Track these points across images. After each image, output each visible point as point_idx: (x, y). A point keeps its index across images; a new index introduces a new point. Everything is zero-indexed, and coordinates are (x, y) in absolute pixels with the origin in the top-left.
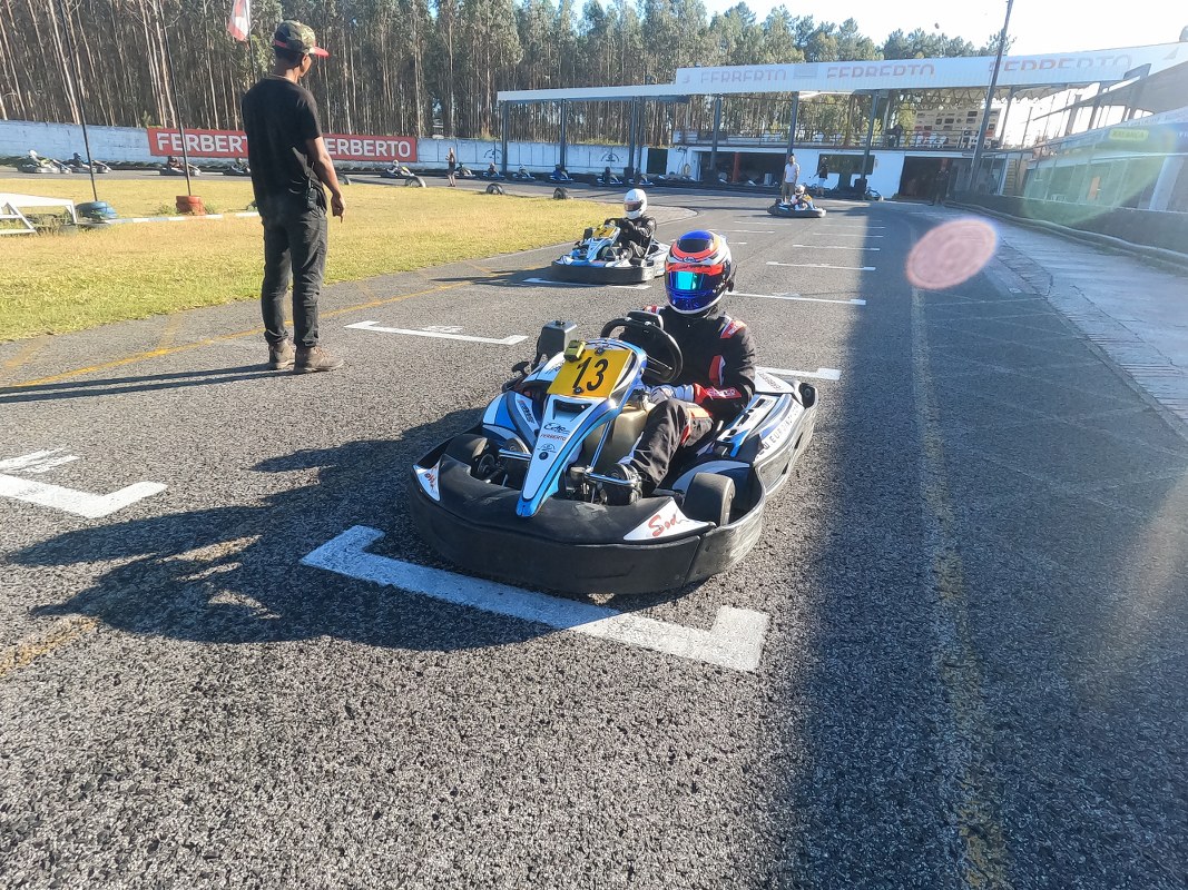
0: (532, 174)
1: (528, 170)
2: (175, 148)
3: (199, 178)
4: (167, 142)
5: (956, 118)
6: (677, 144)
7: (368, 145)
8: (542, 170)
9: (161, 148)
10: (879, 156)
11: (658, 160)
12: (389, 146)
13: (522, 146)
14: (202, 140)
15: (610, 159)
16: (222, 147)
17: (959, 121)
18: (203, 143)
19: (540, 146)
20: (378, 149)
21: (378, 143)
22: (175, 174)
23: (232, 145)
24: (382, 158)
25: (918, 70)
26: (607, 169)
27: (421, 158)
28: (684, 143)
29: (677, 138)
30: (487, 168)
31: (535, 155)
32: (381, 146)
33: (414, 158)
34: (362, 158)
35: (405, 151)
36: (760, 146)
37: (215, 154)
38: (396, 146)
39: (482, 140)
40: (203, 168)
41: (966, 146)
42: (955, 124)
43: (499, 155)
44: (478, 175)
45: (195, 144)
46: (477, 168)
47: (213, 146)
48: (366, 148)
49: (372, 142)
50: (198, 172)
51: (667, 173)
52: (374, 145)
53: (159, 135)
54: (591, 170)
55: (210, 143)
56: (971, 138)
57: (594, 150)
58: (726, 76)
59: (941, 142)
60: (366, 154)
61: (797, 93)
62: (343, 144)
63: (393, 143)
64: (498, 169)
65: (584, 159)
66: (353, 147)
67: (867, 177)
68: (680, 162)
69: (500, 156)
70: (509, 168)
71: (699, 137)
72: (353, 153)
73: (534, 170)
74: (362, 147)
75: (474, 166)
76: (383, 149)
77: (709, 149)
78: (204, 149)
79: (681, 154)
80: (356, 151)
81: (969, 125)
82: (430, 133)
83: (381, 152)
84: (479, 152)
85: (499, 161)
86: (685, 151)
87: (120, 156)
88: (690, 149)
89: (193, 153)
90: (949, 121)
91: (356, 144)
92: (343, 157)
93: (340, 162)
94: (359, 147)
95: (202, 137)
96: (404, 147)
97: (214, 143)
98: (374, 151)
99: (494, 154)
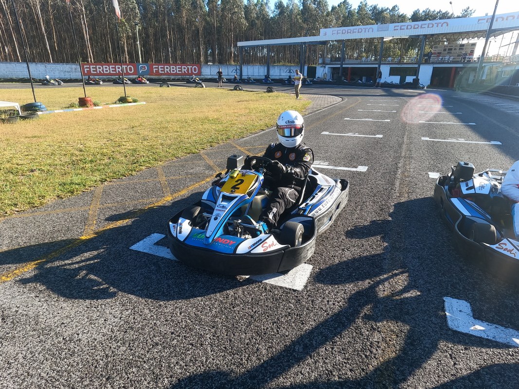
0: (254, 80)
1: (252, 78)
2: (92, 72)
3: (102, 85)
4: (88, 69)
5: (453, 48)
6: (321, 64)
7: (178, 68)
8: (258, 78)
9: (86, 72)
10: (421, 67)
11: (312, 72)
12: (188, 68)
13: (249, 67)
15: (290, 72)
16: (112, 71)
17: (455, 49)
18: (105, 69)
19: (257, 67)
20: (183, 70)
21: (183, 67)
22: (91, 84)
23: (117, 70)
24: (185, 74)
25: (440, 25)
26: (290, 77)
27: (203, 73)
28: (324, 64)
29: (320, 61)
30: (233, 77)
31: (255, 71)
32: (185, 68)
33: (199, 73)
34: (176, 74)
35: (195, 71)
36: (361, 64)
37: (110, 74)
38: (191, 68)
39: (230, 65)
40: (104, 81)
41: (464, 61)
42: (453, 51)
43: (238, 71)
44: (229, 81)
45: (101, 70)
46: (228, 77)
48: (178, 70)
49: (180, 66)
50: (101, 83)
51: (316, 78)
52: (181, 68)
53: (85, 66)
54: (281, 77)
55: (107, 69)
56: (467, 57)
57: (283, 68)
58: (344, 32)
59: (451, 59)
60: (178, 72)
61: (383, 38)
62: (167, 68)
63: (190, 67)
64: (238, 78)
65: (277, 72)
66: (172, 69)
68: (322, 72)
70: (243, 77)
71: (331, 61)
72: (172, 72)
73: (254, 77)
74: (176, 69)
76: (185, 70)
77: (339, 66)
78: (105, 72)
79: (322, 69)
80: (173, 71)
81: (461, 51)
82: (206, 62)
84: (229, 70)
85: (238, 74)
86: (325, 67)
87: (67, 76)
88: (327, 66)
89: (100, 74)
90: (449, 50)
91: (173, 68)
92: (168, 74)
93: (166, 76)
94: (174, 69)
95: (104, 67)
96: (195, 69)
97: (109, 69)
98: (181, 71)
99: (236, 71)
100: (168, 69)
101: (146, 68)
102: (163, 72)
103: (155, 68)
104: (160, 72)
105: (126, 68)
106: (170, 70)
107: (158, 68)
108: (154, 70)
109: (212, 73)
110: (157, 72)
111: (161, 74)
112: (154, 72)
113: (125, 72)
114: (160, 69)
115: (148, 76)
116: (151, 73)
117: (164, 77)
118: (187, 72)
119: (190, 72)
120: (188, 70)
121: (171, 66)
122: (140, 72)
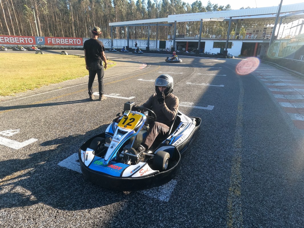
5: (260, 30)
7: (67, 40)
10: (234, 42)
12: (74, 41)
13: (118, 41)
14: (10, 39)
15: (147, 44)
16: (17, 41)
18: (11, 40)
20: (70, 42)
21: (70, 40)
23: (21, 41)
24: (71, 45)
28: (171, 39)
29: (169, 37)
32: (71, 41)
34: (65, 45)
35: (79, 42)
36: (195, 40)
37: (15, 44)
38: (76, 41)
39: (105, 39)
40: (8, 48)
41: (264, 38)
45: (8, 40)
47: (14, 41)
48: (66, 41)
50: (6, 49)
51: (166, 48)
52: (69, 40)
55: (13, 40)
56: (266, 35)
59: (255, 37)
60: (66, 43)
63: (75, 40)
66: (61, 41)
67: (228, 50)
69: (111, 43)
71: (176, 37)
72: (62, 43)
74: (65, 41)
76: (72, 42)
78: (11, 42)
79: (170, 42)
80: (63, 42)
83: (71, 43)
88: (173, 41)
89: (7, 43)
90: (257, 31)
91: (63, 40)
92: (58, 44)
93: (58, 46)
94: (63, 41)
95: (10, 38)
96: (79, 41)
97: (14, 40)
98: (69, 42)
99: (109, 43)
100: (58, 41)
101: (42, 40)
102: (55, 43)
103: (49, 40)
104: (53, 43)
105: (27, 40)
106: (60, 42)
107: (51, 40)
108: (49, 41)
110: (51, 43)
111: (54, 45)
112: (49, 43)
113: (27, 42)
114: (53, 41)
115: (44, 46)
116: (46, 43)
117: (56, 46)
118: (73, 43)
119: (75, 43)
120: (73, 42)
121: (61, 39)
122: (38, 43)
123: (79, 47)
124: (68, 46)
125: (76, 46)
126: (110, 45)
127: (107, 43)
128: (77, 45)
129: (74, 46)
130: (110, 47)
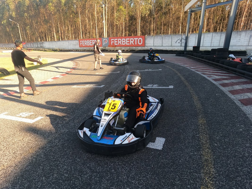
7: (128, 40)
12: (135, 40)
21: (131, 39)
24: (132, 46)
27: (147, 45)
32: (132, 40)
33: (144, 45)
34: (126, 46)
35: (140, 42)
37: (90, 46)
38: (137, 40)
39: (176, 35)
48: (127, 42)
49: (129, 39)
52: (129, 40)
55: (89, 43)
60: (127, 44)
62: (120, 41)
63: (136, 39)
66: (123, 42)
74: (126, 41)
75: (170, 47)
76: (132, 42)
80: (124, 43)
83: (132, 43)
84: (173, 40)
91: (124, 40)
92: (120, 45)
93: (119, 48)
94: (124, 42)
95: (87, 41)
96: (140, 40)
98: (129, 43)
99: (181, 41)
101: (107, 41)
102: (117, 44)
103: (113, 41)
104: (115, 44)
106: (121, 42)
107: (114, 41)
108: (112, 42)
109: (155, 45)
111: (116, 46)
112: (112, 44)
114: (115, 42)
115: (108, 48)
118: (133, 44)
119: (136, 44)
120: (134, 42)
121: (123, 39)
122: (104, 44)
123: (140, 48)
124: (129, 48)
125: (137, 48)
126: (182, 44)
127: (179, 41)
128: (138, 46)
129: (135, 48)
130: (182, 49)
